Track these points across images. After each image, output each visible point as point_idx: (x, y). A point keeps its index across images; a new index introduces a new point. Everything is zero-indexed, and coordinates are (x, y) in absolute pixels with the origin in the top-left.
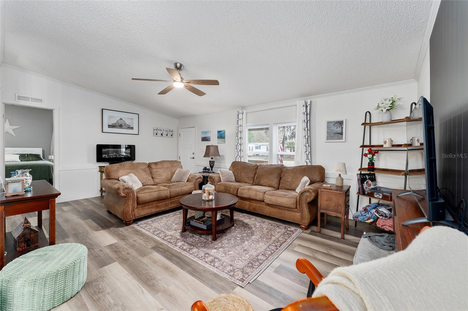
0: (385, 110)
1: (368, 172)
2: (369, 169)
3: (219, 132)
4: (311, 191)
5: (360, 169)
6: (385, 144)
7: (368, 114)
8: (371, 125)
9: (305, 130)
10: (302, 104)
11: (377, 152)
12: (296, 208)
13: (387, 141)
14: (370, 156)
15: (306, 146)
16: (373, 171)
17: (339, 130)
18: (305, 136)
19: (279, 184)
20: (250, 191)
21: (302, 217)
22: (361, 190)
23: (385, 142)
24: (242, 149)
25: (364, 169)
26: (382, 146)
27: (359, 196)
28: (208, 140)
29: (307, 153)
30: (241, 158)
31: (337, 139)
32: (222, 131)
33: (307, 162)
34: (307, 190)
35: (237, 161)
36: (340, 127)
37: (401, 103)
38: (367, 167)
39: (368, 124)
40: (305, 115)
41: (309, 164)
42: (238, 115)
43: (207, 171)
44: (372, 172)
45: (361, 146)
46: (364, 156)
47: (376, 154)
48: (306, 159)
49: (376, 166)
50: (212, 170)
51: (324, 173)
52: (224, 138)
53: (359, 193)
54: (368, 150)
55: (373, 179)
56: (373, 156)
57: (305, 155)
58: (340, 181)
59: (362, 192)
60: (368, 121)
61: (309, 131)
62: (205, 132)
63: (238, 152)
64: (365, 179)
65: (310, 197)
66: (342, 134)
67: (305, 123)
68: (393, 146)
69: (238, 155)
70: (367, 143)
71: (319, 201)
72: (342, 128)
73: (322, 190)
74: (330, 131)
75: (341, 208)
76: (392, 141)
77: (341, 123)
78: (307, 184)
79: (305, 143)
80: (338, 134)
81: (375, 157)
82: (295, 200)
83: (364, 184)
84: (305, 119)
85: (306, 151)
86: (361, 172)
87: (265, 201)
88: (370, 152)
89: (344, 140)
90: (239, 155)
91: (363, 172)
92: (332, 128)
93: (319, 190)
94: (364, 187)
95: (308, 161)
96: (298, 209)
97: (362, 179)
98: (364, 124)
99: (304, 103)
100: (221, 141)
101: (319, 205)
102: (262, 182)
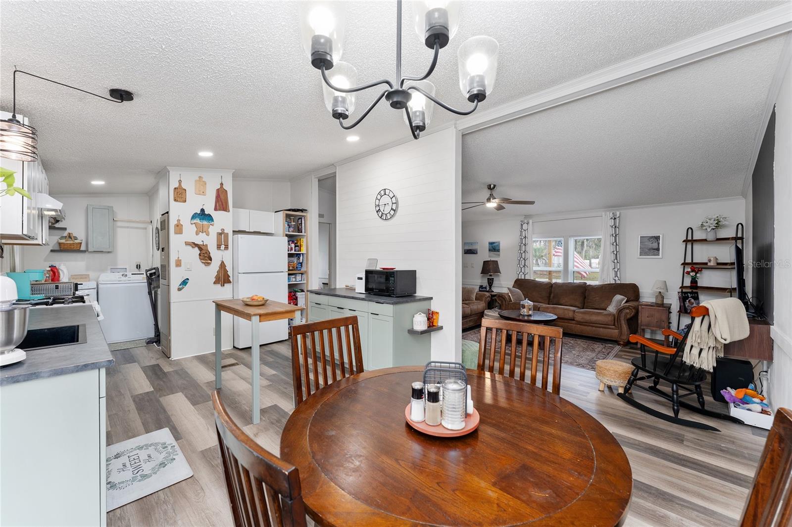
0: (709, 230)
1: (690, 291)
2: (691, 287)
3: (491, 244)
4: (630, 308)
5: (681, 288)
6: (710, 262)
7: (690, 231)
8: (693, 241)
9: (613, 245)
10: (610, 216)
11: (700, 270)
12: (614, 325)
13: (712, 259)
14: (692, 274)
15: (614, 262)
16: (697, 289)
17: (655, 245)
18: (613, 251)
19: (584, 303)
20: (555, 310)
21: (621, 333)
22: (682, 308)
23: (710, 261)
24: (526, 264)
25: (686, 287)
26: (706, 264)
27: (680, 314)
28: (474, 253)
29: (616, 270)
30: (525, 275)
31: (652, 255)
32: (496, 243)
33: (615, 280)
34: (627, 307)
35: (520, 278)
36: (656, 242)
37: (726, 223)
38: (689, 285)
39: (690, 241)
40: (613, 229)
41: (618, 282)
42: (522, 225)
43: (484, 289)
44: (694, 291)
45: (682, 264)
46: (686, 273)
47: (699, 272)
48: (614, 276)
49: (699, 284)
50: (490, 288)
51: (639, 291)
52: (498, 251)
53: (680, 312)
54: (691, 268)
55: (696, 298)
56: (696, 274)
57: (614, 272)
58: (660, 298)
59: (683, 310)
60: (689, 238)
61: (617, 246)
62: (470, 243)
63: (521, 268)
64: (688, 297)
65: (630, 313)
66: (658, 249)
67: (614, 238)
68: (718, 264)
69: (521, 271)
70: (689, 260)
71: (639, 318)
72: (659, 244)
73: (643, 307)
74: (643, 246)
75: (665, 324)
76: (717, 259)
77: (657, 238)
78: (624, 302)
79: (613, 259)
80: (654, 249)
81: (698, 275)
82: (613, 318)
83: (685, 303)
84: (613, 233)
85: (614, 268)
86: (682, 290)
87: (575, 319)
88: (693, 270)
89: (660, 256)
90: (523, 271)
91: (684, 290)
92: (646, 243)
93: (640, 307)
94: (686, 305)
95: (617, 278)
96: (615, 326)
97: (683, 297)
98: (686, 241)
99: (611, 215)
100: (495, 254)
101: (639, 322)
102: (562, 302)
